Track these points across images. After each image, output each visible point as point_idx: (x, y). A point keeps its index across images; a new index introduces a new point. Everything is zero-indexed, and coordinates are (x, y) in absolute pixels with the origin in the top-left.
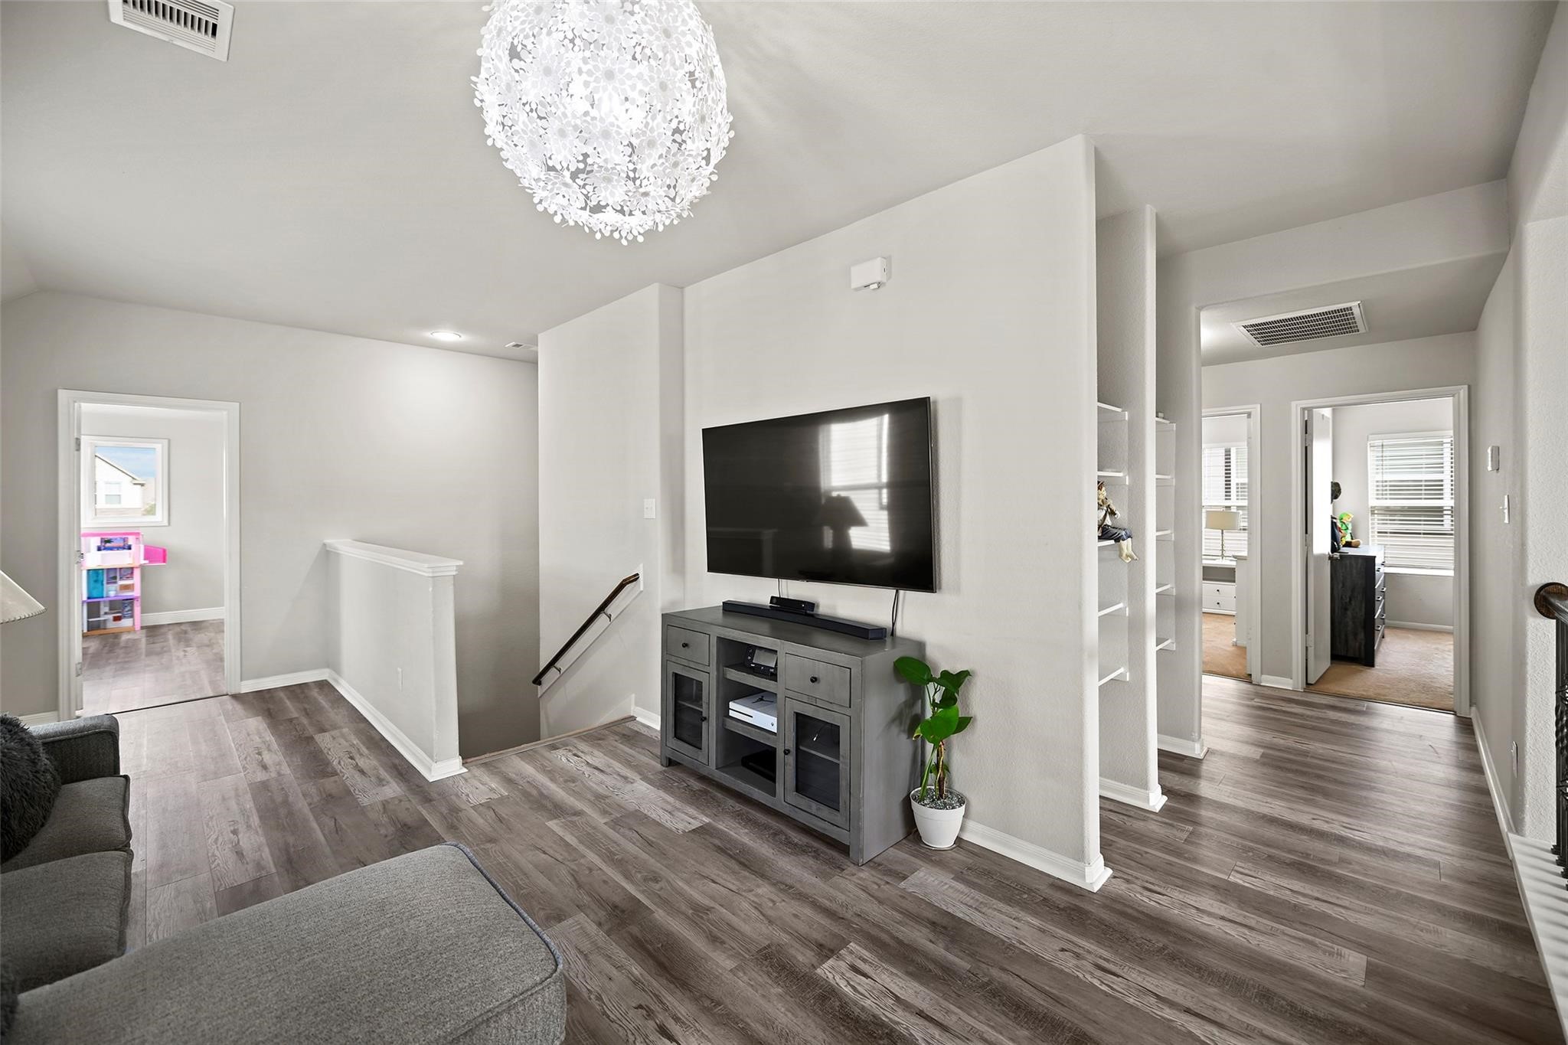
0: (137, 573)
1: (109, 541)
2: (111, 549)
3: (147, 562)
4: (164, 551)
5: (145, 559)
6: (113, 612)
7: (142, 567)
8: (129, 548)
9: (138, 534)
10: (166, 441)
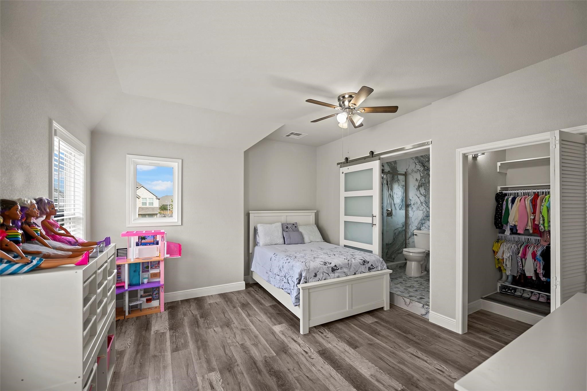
0: (162, 265)
1: (144, 238)
2: (145, 244)
3: (168, 256)
4: (180, 246)
5: (167, 254)
6: (146, 294)
7: (165, 260)
8: (157, 243)
9: (163, 233)
10: (181, 160)
